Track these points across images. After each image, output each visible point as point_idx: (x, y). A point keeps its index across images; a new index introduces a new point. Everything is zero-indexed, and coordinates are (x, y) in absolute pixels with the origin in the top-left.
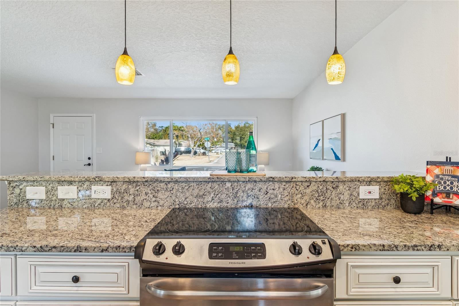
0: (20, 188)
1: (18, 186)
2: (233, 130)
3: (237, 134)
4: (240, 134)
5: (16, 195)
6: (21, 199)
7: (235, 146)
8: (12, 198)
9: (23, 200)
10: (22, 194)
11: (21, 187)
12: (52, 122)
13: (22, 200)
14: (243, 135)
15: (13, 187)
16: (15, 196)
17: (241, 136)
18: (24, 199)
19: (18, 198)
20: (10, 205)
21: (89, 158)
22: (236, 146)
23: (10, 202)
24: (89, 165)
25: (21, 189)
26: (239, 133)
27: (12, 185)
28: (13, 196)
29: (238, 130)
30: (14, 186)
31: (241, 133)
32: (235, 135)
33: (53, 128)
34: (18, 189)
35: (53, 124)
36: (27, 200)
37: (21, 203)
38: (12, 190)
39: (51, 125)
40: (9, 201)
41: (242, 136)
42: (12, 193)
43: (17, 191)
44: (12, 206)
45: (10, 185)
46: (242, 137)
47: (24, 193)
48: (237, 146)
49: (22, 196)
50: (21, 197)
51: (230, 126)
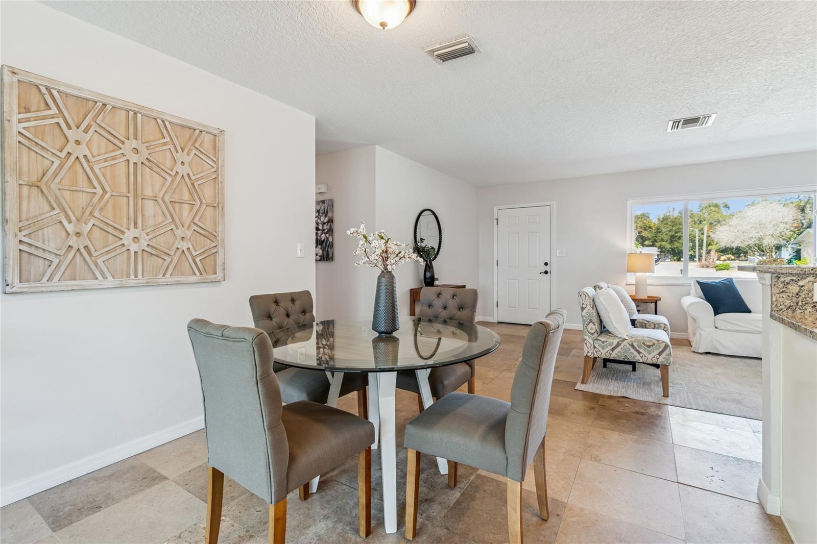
0: (799, 284)
1: (796, 281)
2: (654, 224)
3: (664, 230)
4: (669, 232)
5: (791, 295)
6: (802, 302)
7: (659, 253)
8: (781, 299)
9: (806, 303)
10: (804, 293)
11: (801, 283)
12: (495, 217)
13: (804, 303)
14: (676, 233)
15: (785, 283)
16: (788, 296)
17: (674, 233)
18: (807, 301)
19: (795, 299)
20: (777, 309)
21: (546, 264)
22: (661, 252)
23: (778, 305)
24: (546, 272)
25: (802, 286)
26: (669, 229)
27: (782, 279)
28: (784, 297)
29: (667, 224)
30: (786, 281)
31: (674, 228)
32: (659, 232)
33: (497, 224)
34: (796, 285)
35: (497, 219)
36: (813, 303)
37: (801, 307)
38: (783, 287)
39: (495, 221)
40: (775, 303)
41: (676, 235)
42: (783, 292)
43: (794, 289)
44: (781, 311)
45: (778, 279)
46: (676, 237)
47: (807, 292)
48: (664, 252)
49: (804, 296)
50: (800, 298)
51: (648, 217)
